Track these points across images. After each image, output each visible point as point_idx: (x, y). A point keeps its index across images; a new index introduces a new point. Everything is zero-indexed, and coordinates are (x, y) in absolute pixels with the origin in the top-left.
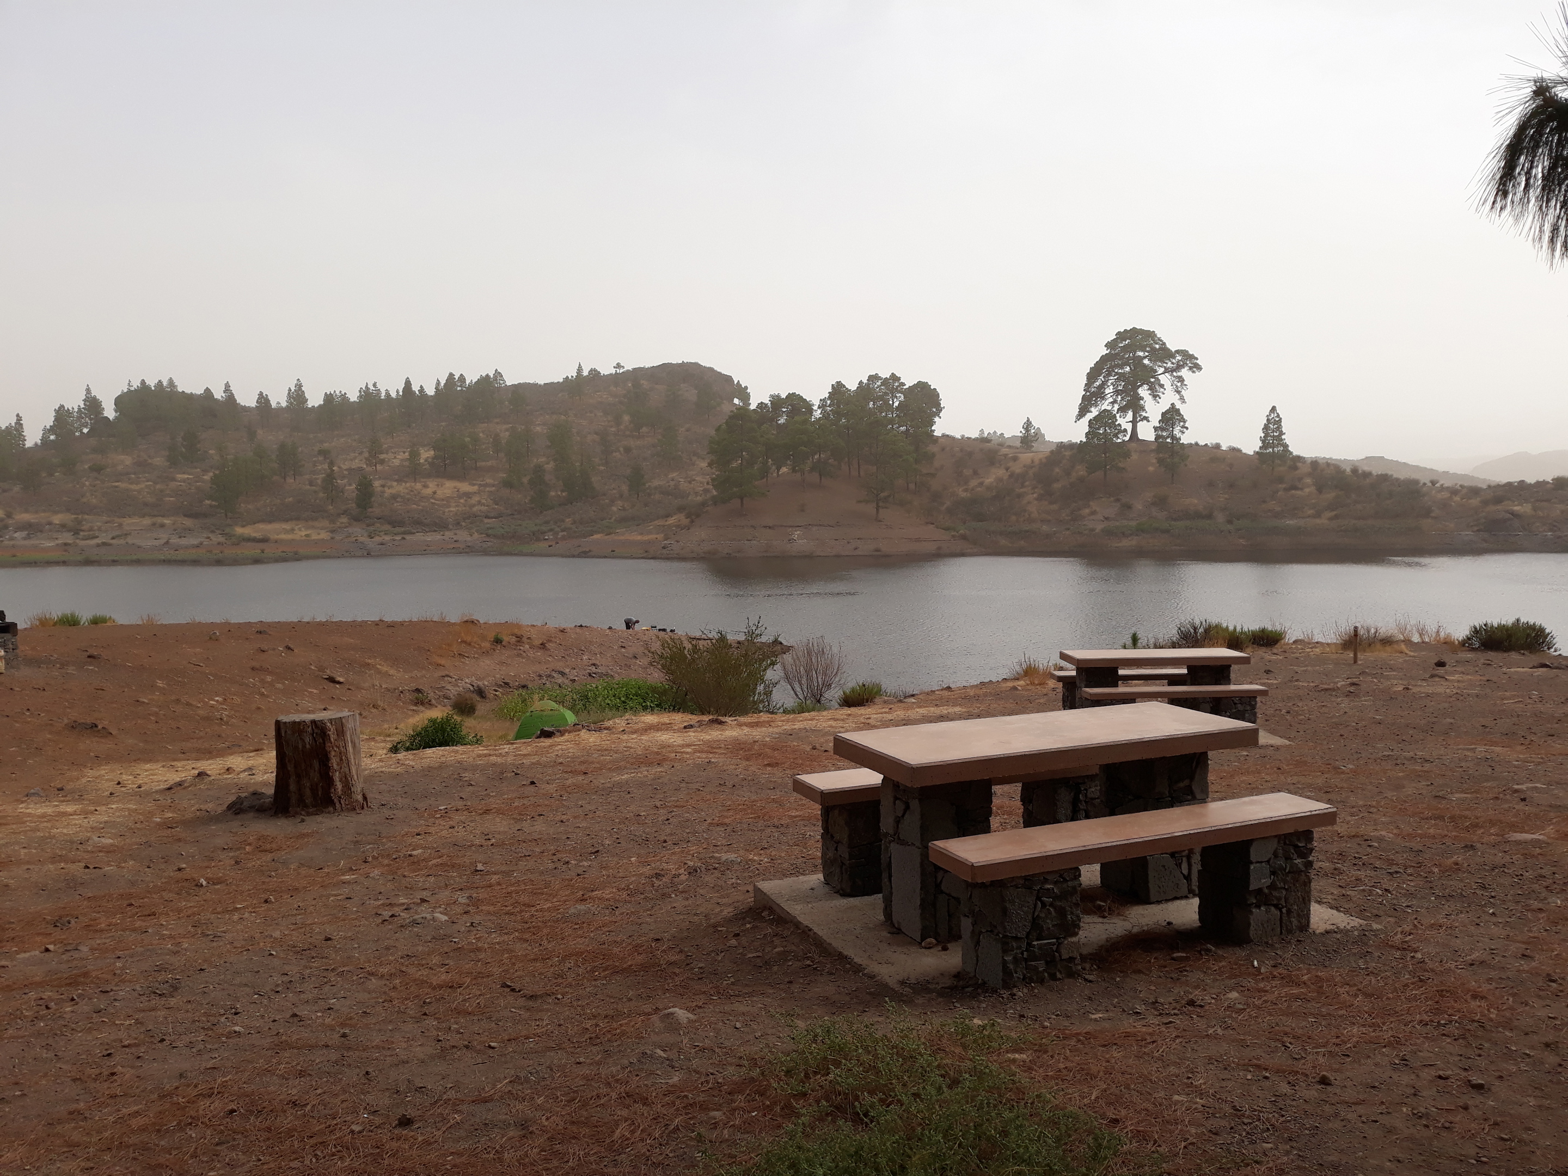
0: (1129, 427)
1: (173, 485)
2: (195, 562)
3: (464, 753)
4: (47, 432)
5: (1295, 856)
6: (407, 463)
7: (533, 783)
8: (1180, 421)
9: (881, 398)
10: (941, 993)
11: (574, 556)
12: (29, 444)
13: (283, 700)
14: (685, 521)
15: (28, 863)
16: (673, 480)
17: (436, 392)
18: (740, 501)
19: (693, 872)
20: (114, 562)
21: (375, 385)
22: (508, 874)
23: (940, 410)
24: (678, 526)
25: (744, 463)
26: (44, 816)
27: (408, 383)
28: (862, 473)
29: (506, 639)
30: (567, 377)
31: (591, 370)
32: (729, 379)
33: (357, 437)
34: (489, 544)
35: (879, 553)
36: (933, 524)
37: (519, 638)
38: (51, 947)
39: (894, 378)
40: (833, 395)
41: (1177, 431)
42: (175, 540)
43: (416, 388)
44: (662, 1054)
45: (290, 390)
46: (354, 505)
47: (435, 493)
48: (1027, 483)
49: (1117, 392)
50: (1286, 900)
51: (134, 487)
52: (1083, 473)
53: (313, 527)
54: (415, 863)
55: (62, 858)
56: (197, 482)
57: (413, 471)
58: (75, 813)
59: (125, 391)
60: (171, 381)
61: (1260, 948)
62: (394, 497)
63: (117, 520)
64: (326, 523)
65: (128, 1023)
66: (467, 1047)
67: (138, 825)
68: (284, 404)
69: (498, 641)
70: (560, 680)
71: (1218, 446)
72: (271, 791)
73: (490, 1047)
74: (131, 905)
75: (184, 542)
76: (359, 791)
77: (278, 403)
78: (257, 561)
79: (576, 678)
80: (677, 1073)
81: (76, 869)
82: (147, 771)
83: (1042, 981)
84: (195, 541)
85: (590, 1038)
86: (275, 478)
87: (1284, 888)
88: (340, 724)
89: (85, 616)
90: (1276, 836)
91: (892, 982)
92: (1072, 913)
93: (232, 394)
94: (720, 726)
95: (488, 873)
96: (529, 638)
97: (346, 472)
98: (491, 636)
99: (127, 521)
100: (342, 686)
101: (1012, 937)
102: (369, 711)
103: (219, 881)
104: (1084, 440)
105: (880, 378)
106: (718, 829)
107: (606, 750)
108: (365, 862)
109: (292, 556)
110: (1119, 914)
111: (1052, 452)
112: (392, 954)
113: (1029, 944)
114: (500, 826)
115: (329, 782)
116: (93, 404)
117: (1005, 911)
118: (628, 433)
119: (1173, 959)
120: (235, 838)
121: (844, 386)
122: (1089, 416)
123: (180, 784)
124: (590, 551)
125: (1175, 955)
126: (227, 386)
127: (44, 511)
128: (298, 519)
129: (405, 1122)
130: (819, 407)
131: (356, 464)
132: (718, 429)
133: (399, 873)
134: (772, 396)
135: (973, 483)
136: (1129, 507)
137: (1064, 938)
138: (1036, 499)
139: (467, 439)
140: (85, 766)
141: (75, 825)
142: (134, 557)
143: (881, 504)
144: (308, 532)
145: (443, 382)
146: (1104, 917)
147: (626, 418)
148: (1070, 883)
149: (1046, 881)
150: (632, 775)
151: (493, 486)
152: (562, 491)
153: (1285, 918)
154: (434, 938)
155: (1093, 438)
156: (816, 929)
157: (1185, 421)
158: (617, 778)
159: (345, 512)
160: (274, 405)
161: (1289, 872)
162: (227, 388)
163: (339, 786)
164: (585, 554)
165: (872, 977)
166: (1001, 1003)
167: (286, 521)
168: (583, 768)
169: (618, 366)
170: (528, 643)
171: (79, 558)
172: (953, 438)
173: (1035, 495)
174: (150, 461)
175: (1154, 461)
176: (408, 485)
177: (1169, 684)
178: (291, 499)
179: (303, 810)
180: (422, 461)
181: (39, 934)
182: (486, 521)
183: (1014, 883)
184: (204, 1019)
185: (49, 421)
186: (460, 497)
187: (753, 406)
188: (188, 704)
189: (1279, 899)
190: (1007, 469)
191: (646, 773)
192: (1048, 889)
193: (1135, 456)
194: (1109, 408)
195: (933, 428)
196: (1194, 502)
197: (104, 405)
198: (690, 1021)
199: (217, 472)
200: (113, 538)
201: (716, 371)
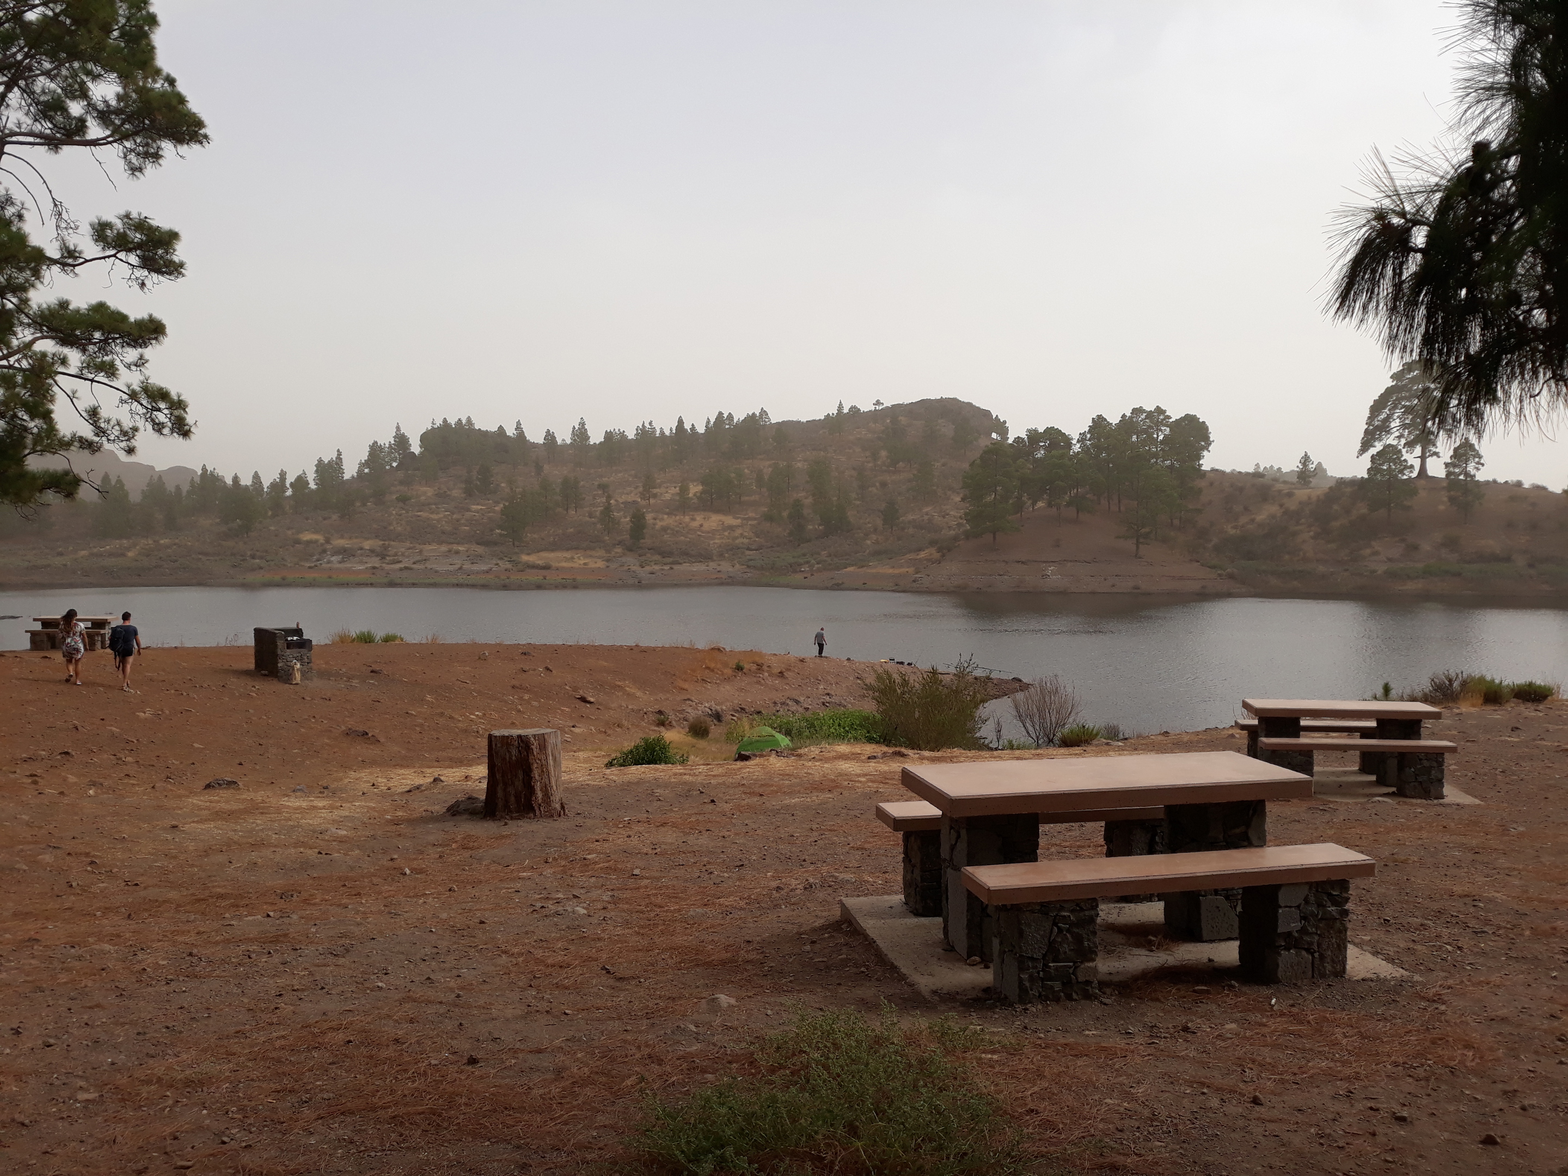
0: (1417, 464)
1: (468, 514)
2: (485, 587)
3: (663, 771)
4: (363, 465)
5: (1329, 904)
6: (677, 498)
7: (713, 801)
8: (1474, 457)
9: (1145, 431)
10: (963, 1004)
11: (827, 588)
12: (347, 476)
13: (537, 717)
14: (937, 555)
15: (275, 846)
16: (927, 514)
17: (706, 430)
18: (992, 536)
19: (809, 887)
20: (414, 585)
21: (650, 423)
22: (658, 879)
23: (1209, 443)
24: (929, 560)
25: (998, 497)
26: (299, 808)
27: (681, 422)
28: (1122, 508)
29: (746, 666)
30: (829, 414)
31: (852, 408)
32: (987, 414)
33: (633, 472)
34: (749, 574)
35: (1139, 591)
36: (1198, 562)
37: (760, 666)
38: (271, 914)
39: (1159, 410)
40: (1094, 429)
41: (1471, 468)
42: (467, 566)
43: (687, 426)
44: (694, 1029)
45: (574, 428)
46: (628, 536)
47: (701, 525)
48: (1303, 520)
49: (1404, 426)
50: (1319, 945)
51: (433, 516)
52: (1364, 511)
53: (591, 556)
54: (585, 864)
55: (304, 844)
56: (489, 512)
57: (682, 505)
58: (324, 808)
59: (430, 428)
60: (469, 419)
61: (1287, 988)
62: (665, 529)
63: (418, 546)
64: (601, 553)
65: (303, 973)
66: (547, 1012)
67: (371, 821)
68: (569, 441)
69: (739, 668)
70: (794, 707)
71: (1519, 484)
72: (483, 797)
73: (565, 1013)
74: (345, 885)
75: (475, 568)
76: (557, 800)
77: (563, 440)
78: (539, 587)
79: (810, 707)
80: (699, 1044)
81: (311, 854)
82: (399, 775)
83: (1057, 1000)
84: (485, 568)
85: (647, 1013)
86: (560, 510)
87: (1316, 934)
88: (542, 739)
89: (379, 634)
90: (1307, 883)
91: (925, 991)
92: (1089, 940)
93: (523, 432)
94: (902, 759)
95: (643, 878)
96: (769, 667)
97: (622, 506)
98: (733, 663)
99: (428, 547)
100: (592, 705)
101: (1028, 957)
102: (614, 730)
103: (420, 871)
104: (1366, 476)
105: (1144, 411)
106: (857, 852)
107: (788, 775)
108: (546, 862)
109: (572, 584)
110: (1166, 949)
111: (1331, 488)
112: (528, 938)
113: (1046, 965)
114: (670, 837)
115: (531, 790)
116: (401, 441)
117: (1021, 934)
118: (884, 468)
119: (1195, 991)
120: (445, 836)
121: (1105, 420)
122: (1373, 451)
123: (418, 788)
124: (843, 583)
125: (1196, 988)
126: (519, 423)
127: (356, 537)
128: (577, 548)
129: (473, 1061)
130: (1078, 441)
131: (630, 498)
132: (972, 464)
133: (568, 874)
134: (1028, 430)
135: (1243, 520)
136: (1416, 548)
137: (1082, 962)
138: (1312, 538)
139: (733, 475)
140: (350, 769)
141: (321, 817)
142: (432, 581)
143: (1141, 540)
144: (586, 561)
145: (712, 421)
146: (1152, 951)
147: (884, 453)
148: (1087, 913)
149: (1062, 908)
150: (802, 799)
151: (755, 519)
152: (820, 525)
153: (1317, 962)
154: (568, 927)
155: (1375, 475)
156: (878, 942)
157: (1480, 457)
158: (788, 801)
159: (620, 543)
160: (559, 442)
161: (1322, 919)
162: (518, 427)
163: (540, 794)
164: (838, 587)
165: (911, 985)
166: (1013, 1015)
167: (568, 550)
168: (761, 791)
169: (878, 403)
170: (768, 671)
171: (385, 580)
172: (1223, 473)
173: (1312, 534)
174: (449, 493)
175: (1445, 499)
176: (678, 518)
177: (1362, 737)
178: (572, 530)
179: (507, 814)
180: (691, 495)
181: (266, 903)
182: (748, 552)
183: (1030, 908)
184: (360, 976)
185: (364, 456)
186: (724, 530)
187: (1010, 441)
188: (451, 717)
189: (1312, 943)
190: (1281, 506)
191: (816, 798)
192: (1065, 916)
193: (1423, 494)
194: (1395, 443)
195: (1201, 462)
196: (1492, 544)
197: (411, 441)
198: (731, 1006)
199: (507, 504)
200: (414, 563)
201: (975, 406)
